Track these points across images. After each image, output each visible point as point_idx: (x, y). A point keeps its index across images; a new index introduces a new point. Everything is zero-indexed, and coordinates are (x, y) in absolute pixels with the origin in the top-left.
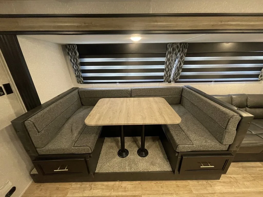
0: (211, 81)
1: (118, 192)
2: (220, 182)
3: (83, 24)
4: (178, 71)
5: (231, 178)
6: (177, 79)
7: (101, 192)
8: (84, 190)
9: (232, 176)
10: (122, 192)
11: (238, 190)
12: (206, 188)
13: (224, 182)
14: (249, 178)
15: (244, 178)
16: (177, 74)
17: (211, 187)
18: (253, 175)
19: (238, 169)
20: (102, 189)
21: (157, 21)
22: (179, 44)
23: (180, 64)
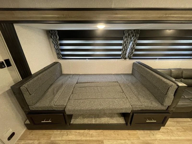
0: (156, 59)
1: (87, 137)
2: (160, 132)
3: (62, 16)
4: (132, 50)
5: (168, 129)
6: (131, 57)
7: (75, 137)
8: (63, 136)
9: (169, 128)
10: (89, 137)
11: (173, 138)
12: (149, 136)
13: (162, 132)
14: (181, 130)
15: (177, 129)
16: (131, 53)
17: (154, 135)
18: (184, 128)
19: (173, 123)
20: (75, 135)
21: (116, 14)
22: (133, 30)
23: (134, 46)
